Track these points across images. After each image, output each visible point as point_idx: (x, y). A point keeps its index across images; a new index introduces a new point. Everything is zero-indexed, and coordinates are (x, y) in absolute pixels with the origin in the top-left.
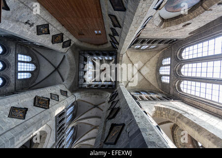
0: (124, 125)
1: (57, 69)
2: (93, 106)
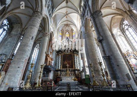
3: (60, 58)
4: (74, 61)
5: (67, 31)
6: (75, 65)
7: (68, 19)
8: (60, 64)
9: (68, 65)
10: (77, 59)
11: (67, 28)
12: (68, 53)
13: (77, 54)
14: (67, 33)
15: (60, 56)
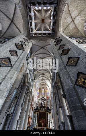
0: (79, 58)
1: (12, 21)
2: (40, 48)
3: (37, 116)
4: (48, 119)
5: (43, 88)
6: (48, 124)
7: (44, 81)
8: (36, 122)
9: (42, 124)
10: (50, 118)
11: (43, 86)
12: (43, 111)
13: (49, 112)
14: (43, 89)
15: (37, 114)
